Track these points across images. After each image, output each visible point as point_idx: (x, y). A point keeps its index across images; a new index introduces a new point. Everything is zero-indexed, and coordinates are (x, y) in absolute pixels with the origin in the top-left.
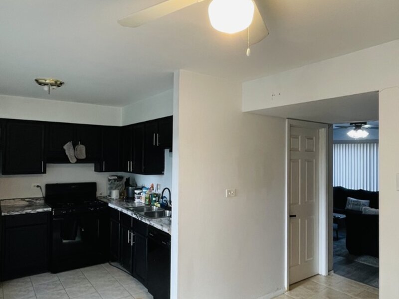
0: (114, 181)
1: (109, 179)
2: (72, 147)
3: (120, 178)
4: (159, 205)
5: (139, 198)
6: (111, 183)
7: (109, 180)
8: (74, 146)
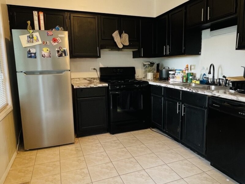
0: (148, 66)
1: (144, 64)
2: (119, 35)
3: (152, 64)
4: (198, 82)
5: (173, 78)
6: (146, 67)
7: (144, 65)
8: (120, 34)
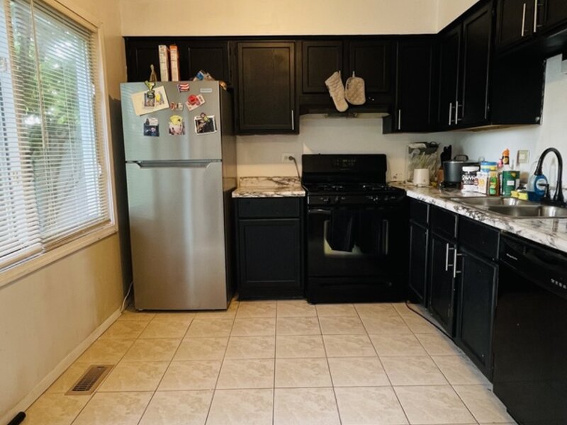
0: (419, 151)
1: (409, 148)
2: (341, 82)
3: (431, 148)
4: (524, 196)
5: (472, 182)
6: (414, 155)
7: (411, 150)
8: (344, 79)
